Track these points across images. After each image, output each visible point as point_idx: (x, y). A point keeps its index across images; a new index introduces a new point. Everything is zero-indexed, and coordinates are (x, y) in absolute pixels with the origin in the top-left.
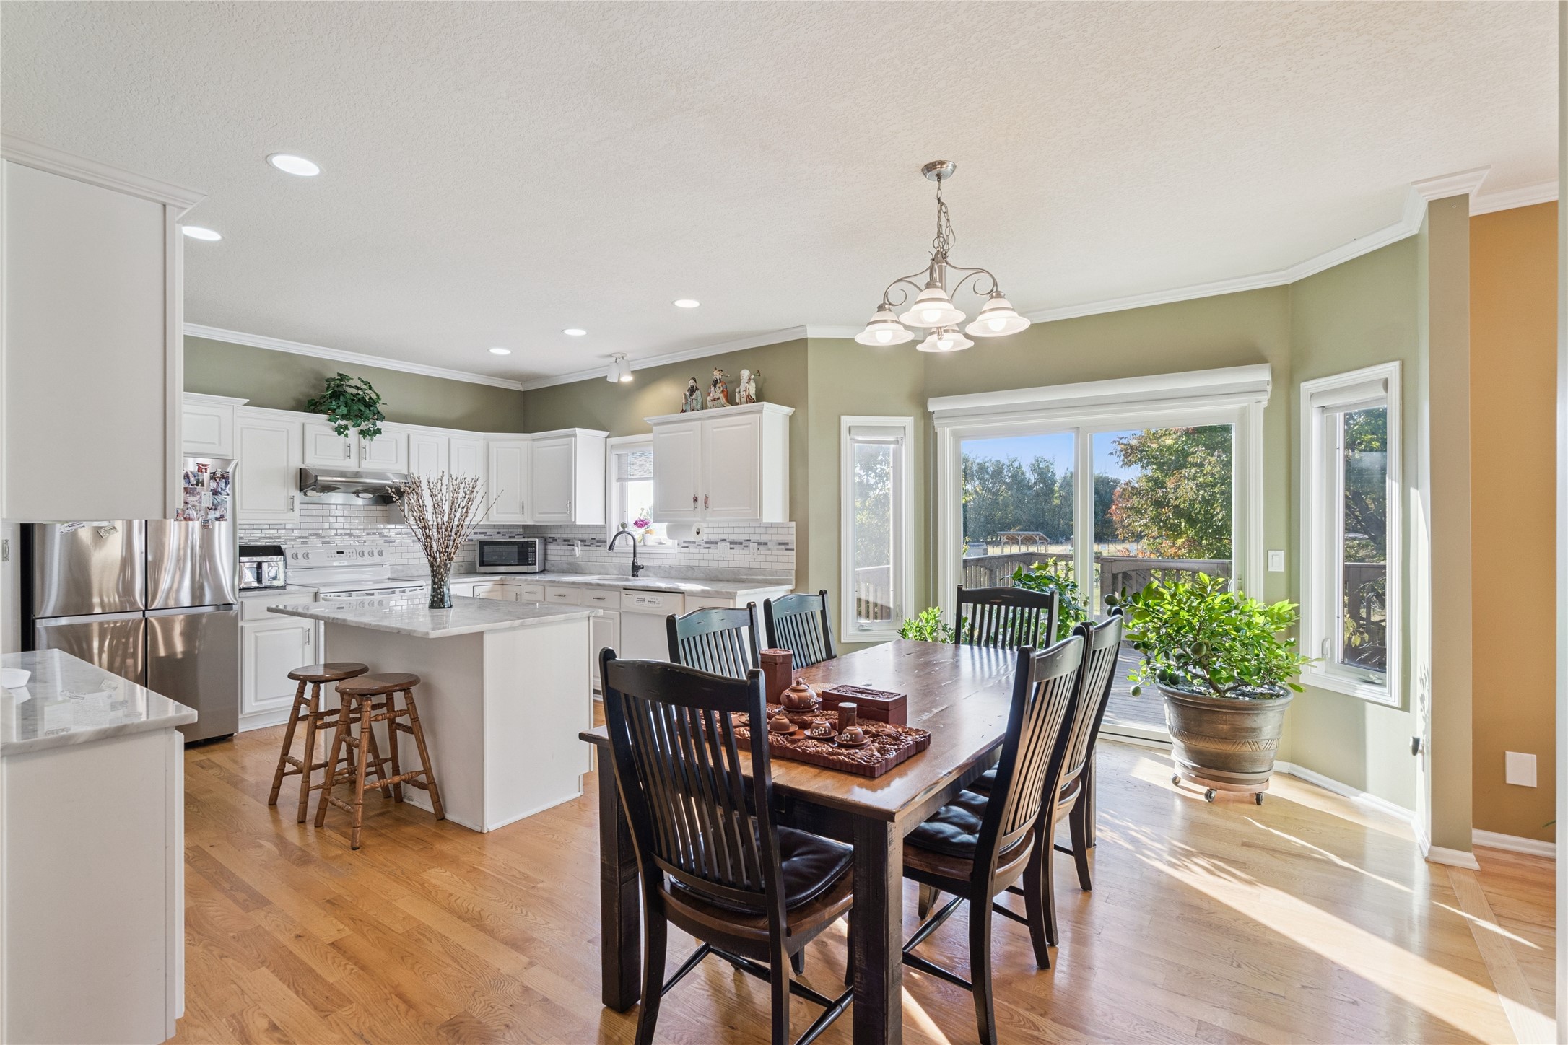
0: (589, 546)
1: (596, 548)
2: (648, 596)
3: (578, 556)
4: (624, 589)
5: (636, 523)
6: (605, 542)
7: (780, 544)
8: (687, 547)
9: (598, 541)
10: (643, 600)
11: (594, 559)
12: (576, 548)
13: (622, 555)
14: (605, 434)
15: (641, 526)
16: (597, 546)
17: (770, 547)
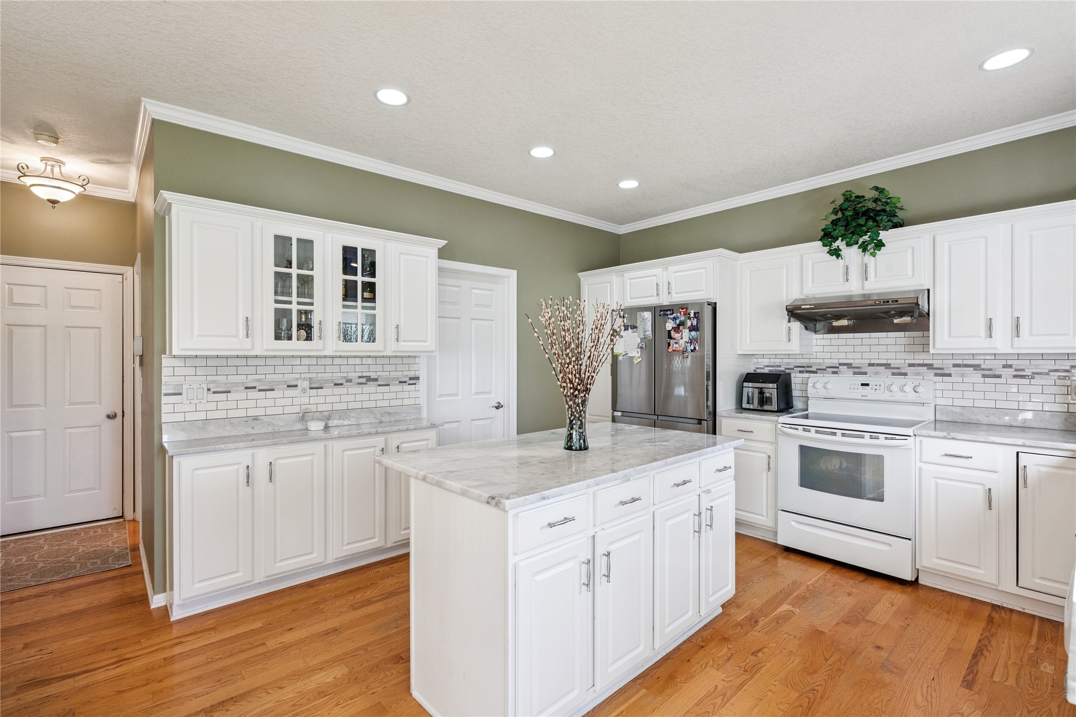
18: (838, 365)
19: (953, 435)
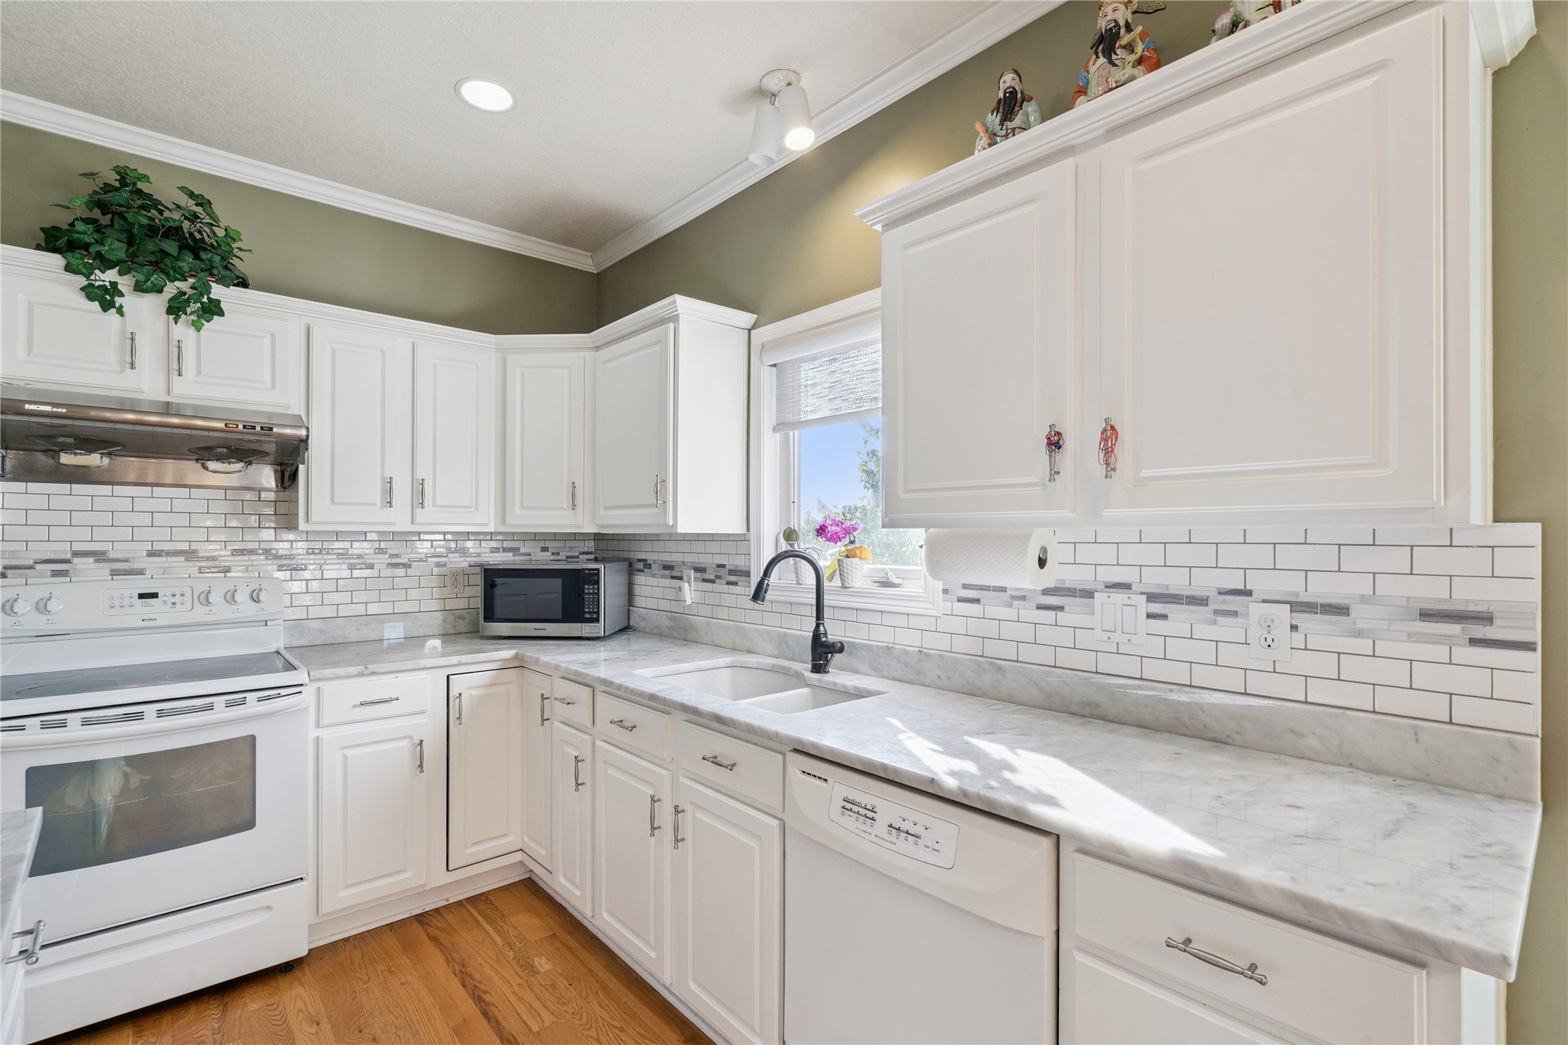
0: (713, 581)
1: (725, 588)
2: (891, 805)
3: (689, 602)
4: (795, 750)
5: (821, 531)
6: (747, 574)
7: (1426, 615)
8: (977, 601)
9: (731, 572)
10: (869, 814)
11: (723, 613)
12: (686, 585)
13: (787, 609)
14: (746, 318)
15: (835, 538)
16: (729, 583)
17: (1361, 624)
18: (69, 556)
19: (372, 667)
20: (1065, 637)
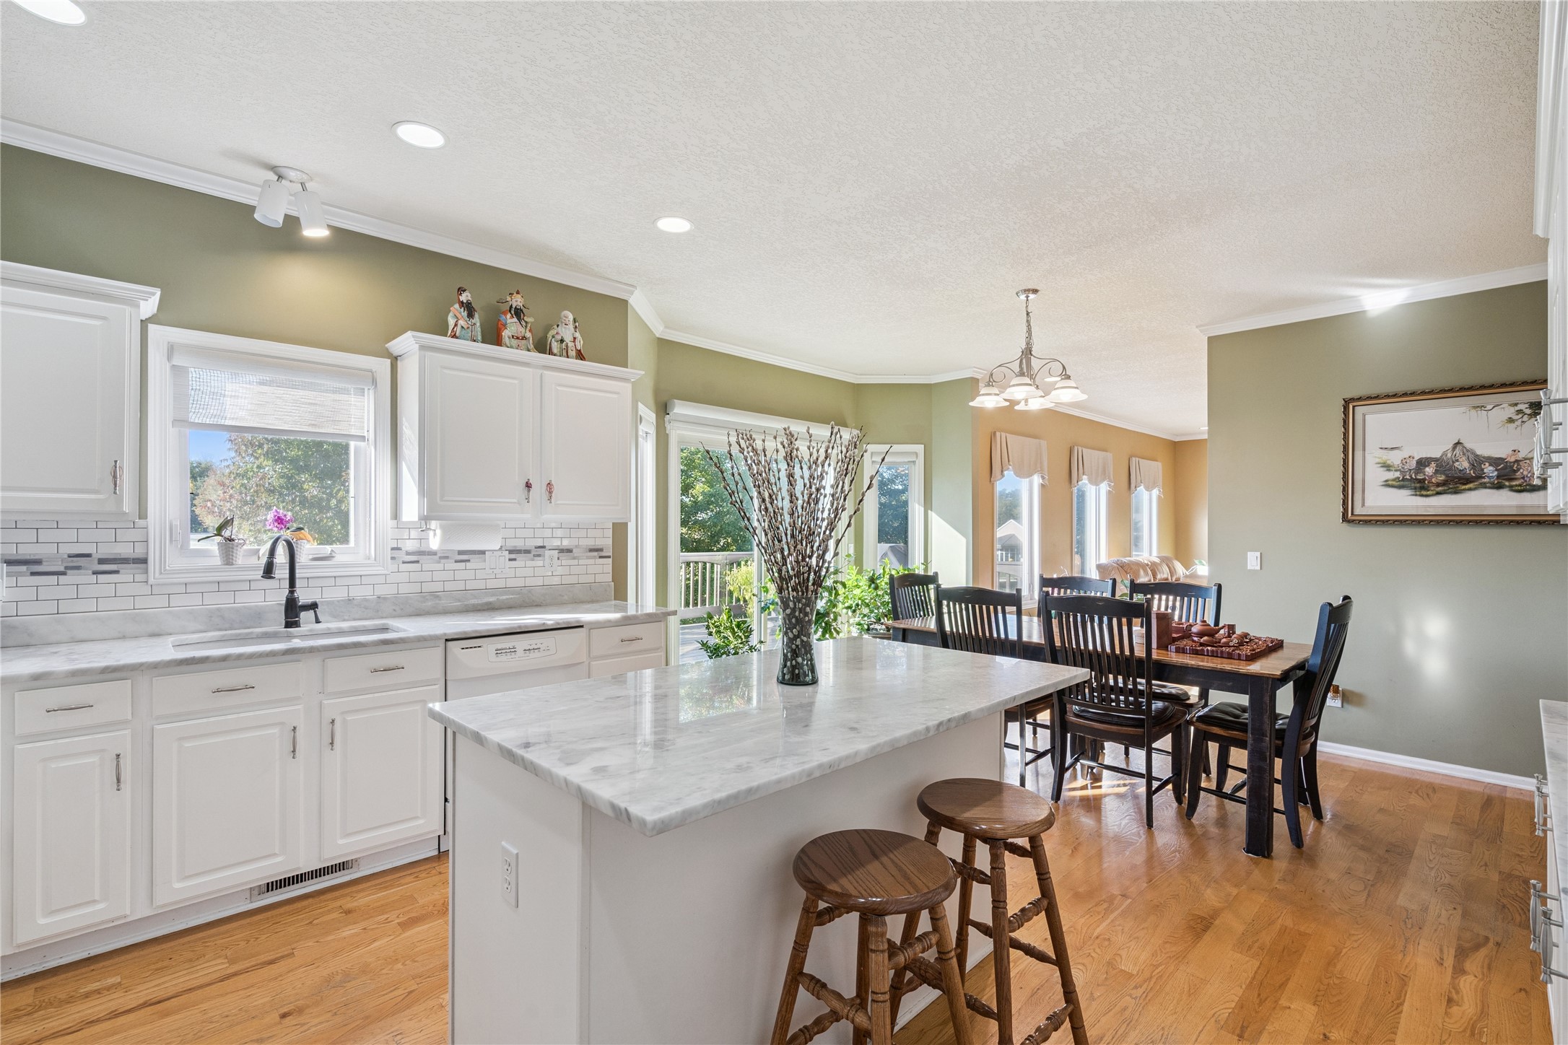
1: (91, 579)
2: (521, 642)
7: (591, 550)
10: (513, 650)
17: (576, 555)
20: (470, 575)
